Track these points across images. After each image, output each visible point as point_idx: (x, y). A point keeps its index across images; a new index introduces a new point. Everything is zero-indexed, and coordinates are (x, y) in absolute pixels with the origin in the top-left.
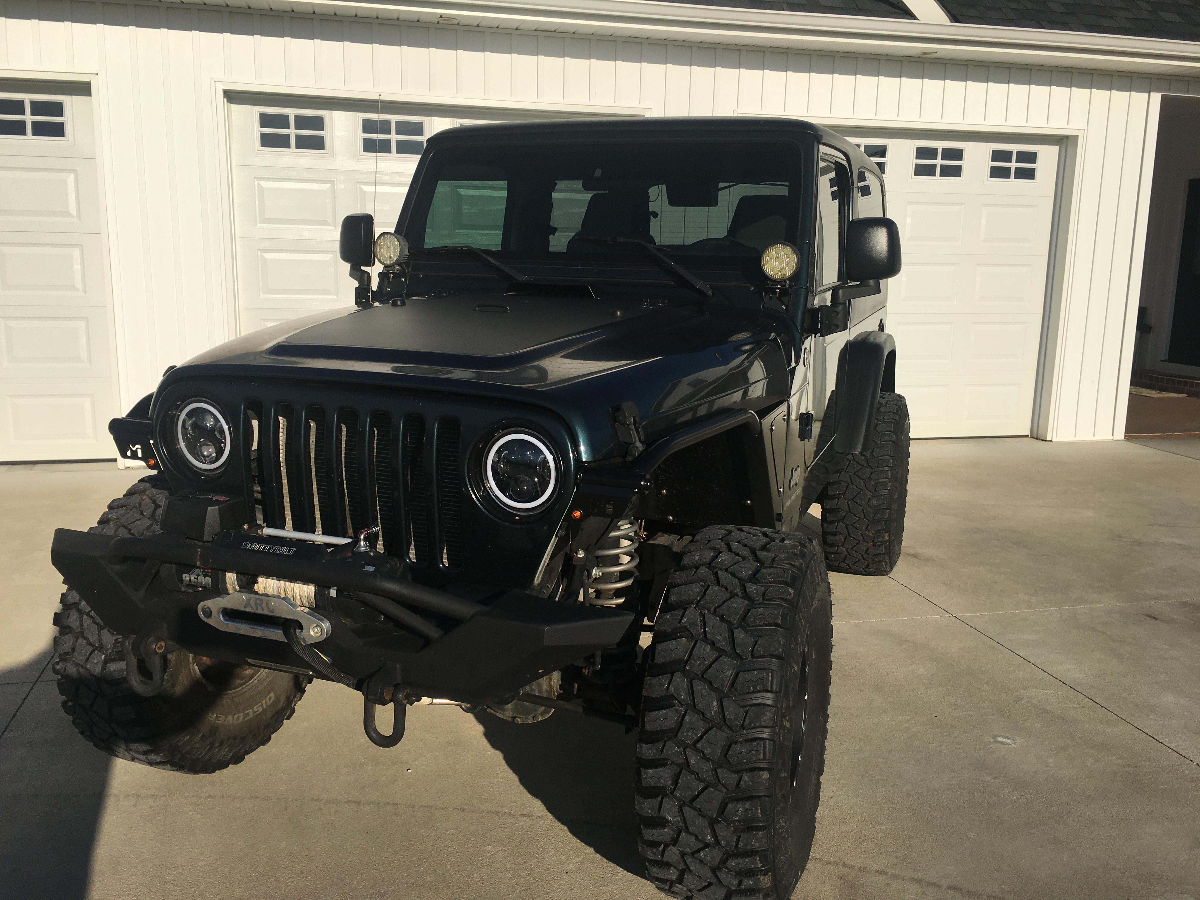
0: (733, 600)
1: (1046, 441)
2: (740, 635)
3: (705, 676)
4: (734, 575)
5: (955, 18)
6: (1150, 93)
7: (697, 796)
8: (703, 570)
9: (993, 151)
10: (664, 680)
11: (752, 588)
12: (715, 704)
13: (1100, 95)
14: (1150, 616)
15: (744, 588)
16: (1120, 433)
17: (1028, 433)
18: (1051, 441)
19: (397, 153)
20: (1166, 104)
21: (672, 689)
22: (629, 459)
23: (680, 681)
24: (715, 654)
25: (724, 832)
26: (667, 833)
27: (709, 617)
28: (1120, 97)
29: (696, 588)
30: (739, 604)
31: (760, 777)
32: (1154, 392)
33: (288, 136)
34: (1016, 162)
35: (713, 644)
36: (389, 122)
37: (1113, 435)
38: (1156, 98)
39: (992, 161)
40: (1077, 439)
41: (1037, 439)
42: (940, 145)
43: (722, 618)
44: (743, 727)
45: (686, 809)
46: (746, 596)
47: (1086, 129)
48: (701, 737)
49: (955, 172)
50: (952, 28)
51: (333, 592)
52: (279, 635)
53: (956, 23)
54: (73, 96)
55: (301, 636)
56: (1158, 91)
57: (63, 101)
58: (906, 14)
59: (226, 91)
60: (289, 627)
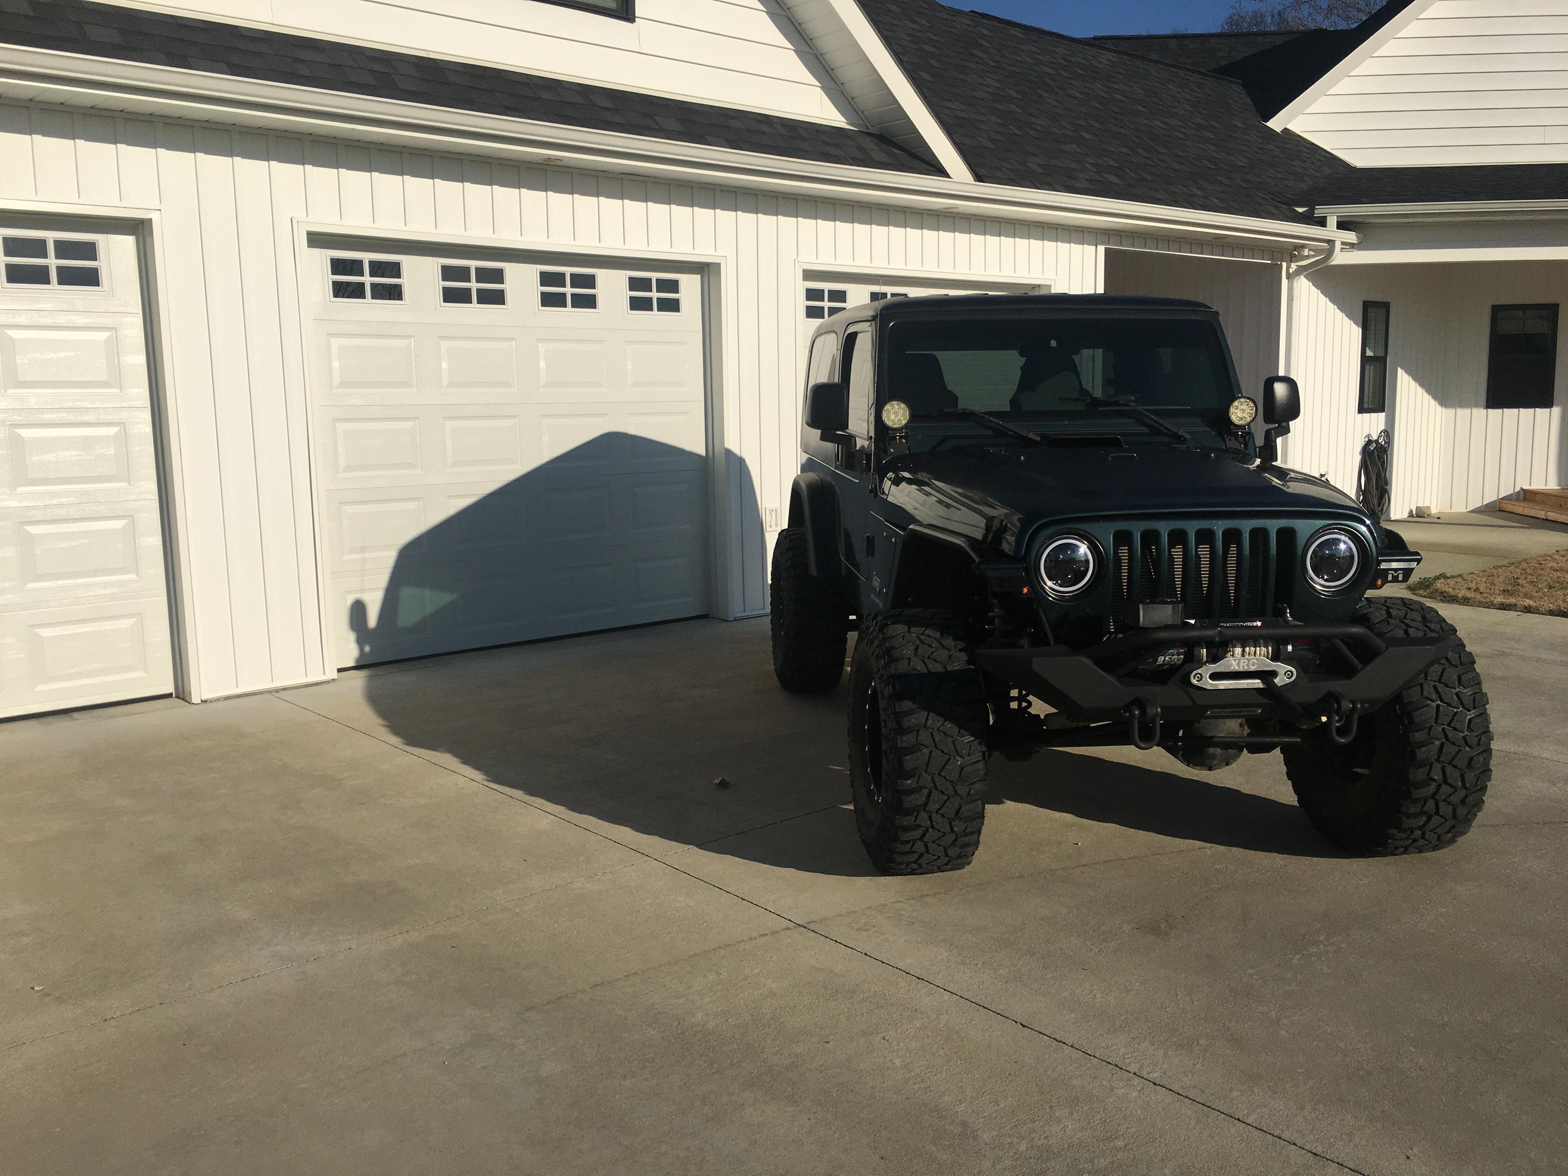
5: (979, 178)
6: (1097, 247)
19: (478, 303)
20: (1107, 255)
33: (362, 285)
36: (469, 268)
38: (1101, 249)
47: (1055, 278)
50: (978, 187)
51: (1290, 648)
52: (1257, 683)
53: (979, 182)
54: (109, 235)
55: (1276, 681)
56: (1102, 244)
57: (97, 240)
58: (941, 172)
59: (309, 234)
60: (1267, 676)
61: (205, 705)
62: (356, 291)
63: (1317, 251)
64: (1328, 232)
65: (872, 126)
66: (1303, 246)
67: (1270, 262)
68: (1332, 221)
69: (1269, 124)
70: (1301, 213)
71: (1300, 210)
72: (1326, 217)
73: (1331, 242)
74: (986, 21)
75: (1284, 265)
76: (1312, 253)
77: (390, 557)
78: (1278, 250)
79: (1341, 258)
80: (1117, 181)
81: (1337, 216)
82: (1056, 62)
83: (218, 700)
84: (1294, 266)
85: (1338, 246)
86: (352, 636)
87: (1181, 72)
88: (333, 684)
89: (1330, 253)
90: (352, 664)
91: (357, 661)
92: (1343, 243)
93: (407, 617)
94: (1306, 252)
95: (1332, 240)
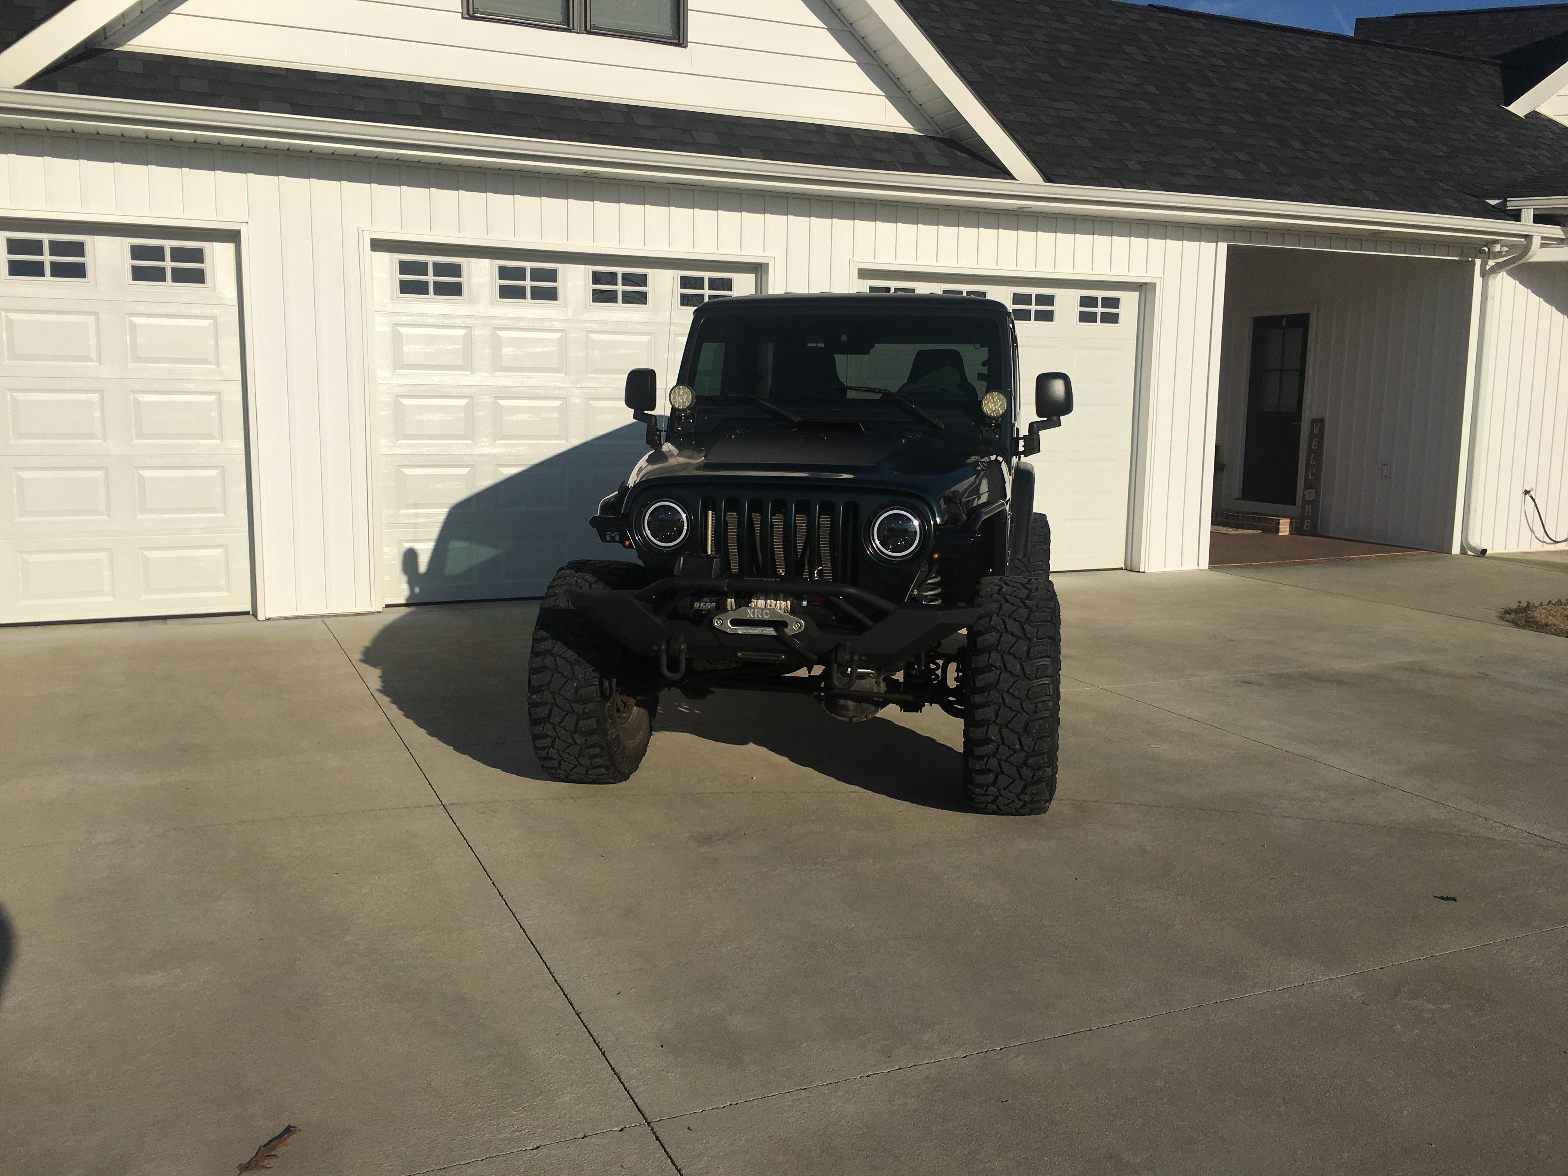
0: (1019, 609)
1: (1139, 572)
2: (1028, 628)
3: (1010, 651)
4: (1016, 597)
5: (1049, 178)
6: (1217, 243)
7: (1010, 721)
8: (996, 596)
9: (1081, 297)
10: (985, 657)
11: (1028, 603)
12: (1018, 666)
13: (1174, 245)
14: (1246, 682)
15: (1024, 603)
16: (1205, 564)
17: (1122, 566)
18: (1144, 572)
19: (531, 299)
20: (1232, 252)
21: (991, 661)
22: (959, 524)
23: (995, 657)
24: (1014, 639)
25: (1027, 741)
26: (991, 747)
27: (1007, 620)
28: (1191, 247)
29: (995, 606)
30: (1023, 612)
31: (1048, 705)
32: (1230, 530)
33: (426, 283)
34: (1102, 307)
35: (1012, 634)
36: (524, 269)
37: (1198, 565)
38: (1223, 247)
39: (1080, 306)
40: (1168, 569)
41: (1131, 571)
42: (1034, 291)
43: (1015, 620)
44: (1036, 678)
45: (1004, 730)
46: (1027, 607)
47: (1162, 276)
48: (1012, 686)
49: (1048, 316)
50: (1048, 188)
51: (805, 603)
52: (770, 631)
53: (1050, 182)
54: (214, 243)
55: (786, 630)
56: (1224, 241)
57: (204, 247)
58: (1005, 174)
59: (372, 240)
60: (779, 625)
61: (267, 622)
62: (419, 288)
63: (1512, 247)
64: (1523, 226)
65: (942, 131)
66: (1496, 242)
67: (1457, 259)
68: (1528, 215)
69: (1509, 108)
70: (1493, 206)
71: (1493, 202)
72: (1521, 209)
73: (1528, 237)
74: (1162, 15)
75: (1478, 262)
76: (1505, 249)
77: (442, 513)
78: (1468, 245)
79: (1539, 254)
80: (1239, 176)
81: (1534, 209)
82: (1234, 52)
83: (279, 619)
84: (1491, 263)
85: (1537, 241)
86: (404, 579)
87: (1413, 54)
88: (379, 615)
89: (1527, 248)
90: (403, 601)
91: (407, 599)
92: (1543, 238)
93: (455, 566)
94: (1498, 248)
95: (1529, 235)
